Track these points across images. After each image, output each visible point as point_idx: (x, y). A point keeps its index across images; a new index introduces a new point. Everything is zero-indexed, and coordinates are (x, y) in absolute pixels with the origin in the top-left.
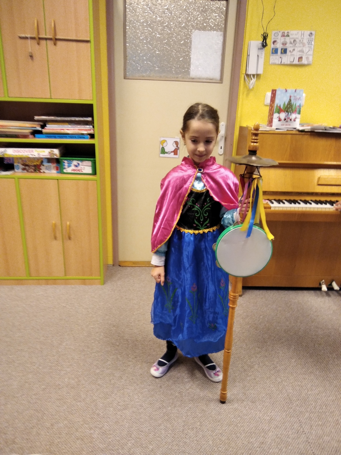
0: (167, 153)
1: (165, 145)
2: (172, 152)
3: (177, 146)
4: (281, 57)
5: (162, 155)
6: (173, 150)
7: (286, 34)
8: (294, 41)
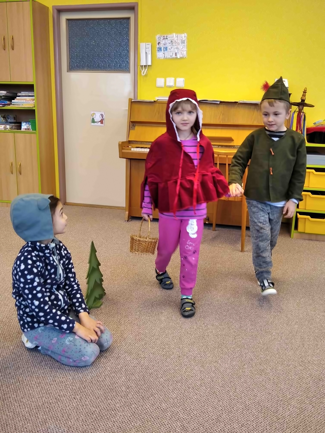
0: (96, 122)
1: (94, 116)
2: (99, 122)
3: (102, 118)
4: (164, 53)
5: (93, 124)
6: (100, 120)
7: (165, 38)
8: (171, 41)
